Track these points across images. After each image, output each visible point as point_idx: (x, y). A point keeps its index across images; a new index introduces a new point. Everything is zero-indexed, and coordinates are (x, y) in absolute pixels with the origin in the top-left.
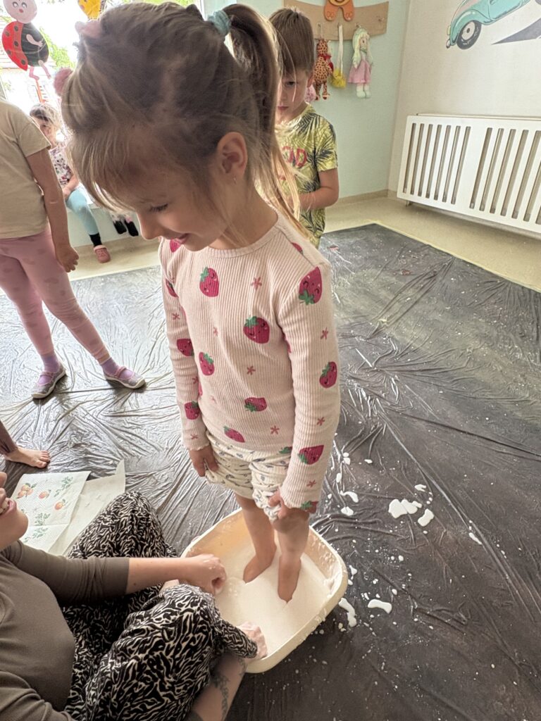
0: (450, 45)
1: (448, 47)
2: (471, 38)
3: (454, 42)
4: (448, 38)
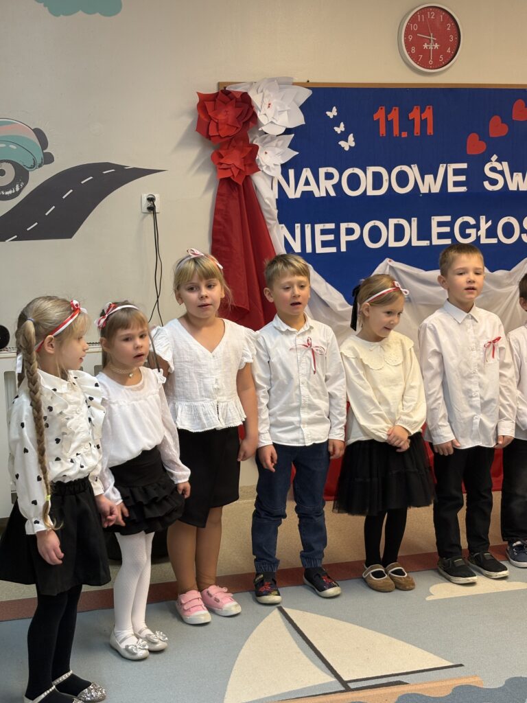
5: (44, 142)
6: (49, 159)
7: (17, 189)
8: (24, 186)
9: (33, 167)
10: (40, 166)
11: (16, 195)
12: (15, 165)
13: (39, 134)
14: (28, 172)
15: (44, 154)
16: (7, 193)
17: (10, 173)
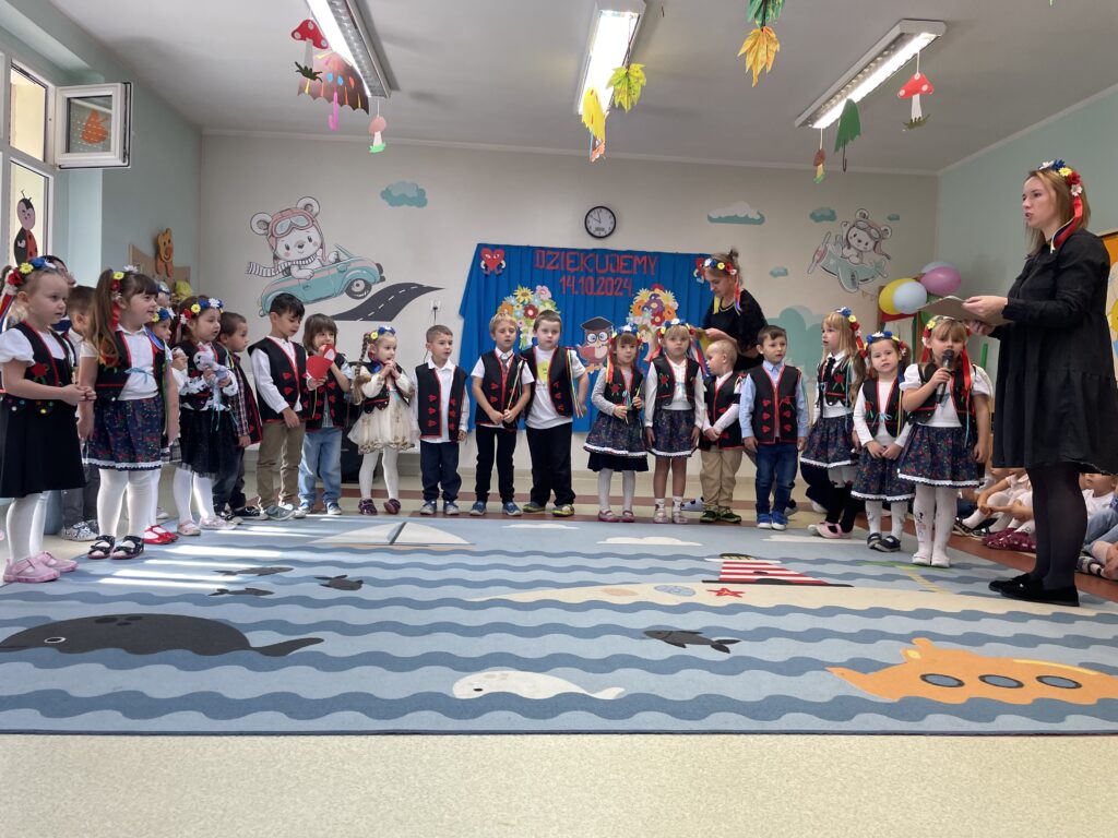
4: (261, 308)
5: (381, 270)
6: (383, 279)
7: (365, 294)
8: (369, 293)
10: (378, 283)
11: (364, 297)
12: (364, 281)
13: (379, 266)
14: (371, 285)
15: (380, 277)
16: (360, 296)
17: (362, 285)
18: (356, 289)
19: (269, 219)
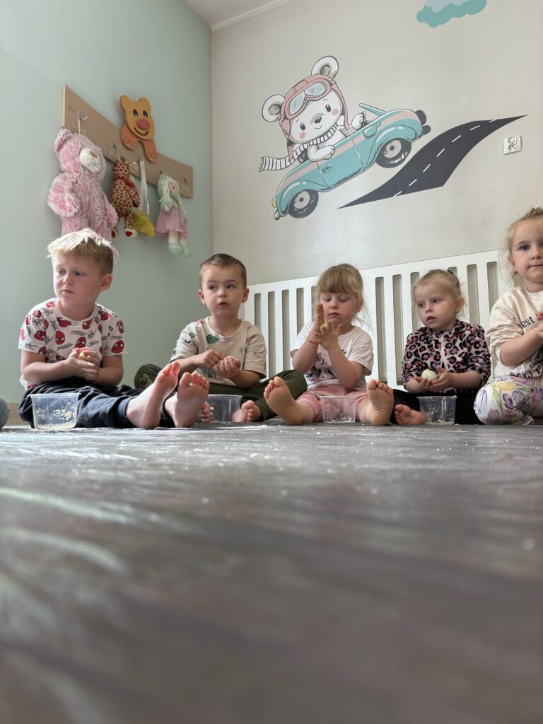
0: (280, 216)
1: (277, 219)
2: (307, 206)
3: (284, 213)
4: (276, 209)
5: (423, 119)
6: (427, 130)
7: (403, 157)
8: (408, 154)
9: (414, 139)
10: (420, 137)
11: (402, 161)
12: (402, 140)
13: (420, 113)
14: (410, 144)
15: (423, 128)
16: (395, 162)
17: (398, 146)
18: (389, 154)
19: (280, 100)
